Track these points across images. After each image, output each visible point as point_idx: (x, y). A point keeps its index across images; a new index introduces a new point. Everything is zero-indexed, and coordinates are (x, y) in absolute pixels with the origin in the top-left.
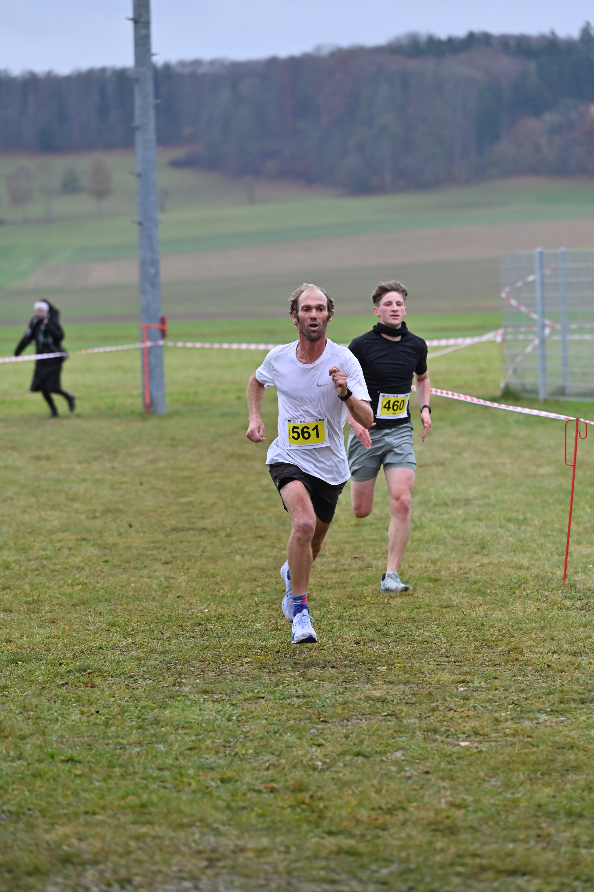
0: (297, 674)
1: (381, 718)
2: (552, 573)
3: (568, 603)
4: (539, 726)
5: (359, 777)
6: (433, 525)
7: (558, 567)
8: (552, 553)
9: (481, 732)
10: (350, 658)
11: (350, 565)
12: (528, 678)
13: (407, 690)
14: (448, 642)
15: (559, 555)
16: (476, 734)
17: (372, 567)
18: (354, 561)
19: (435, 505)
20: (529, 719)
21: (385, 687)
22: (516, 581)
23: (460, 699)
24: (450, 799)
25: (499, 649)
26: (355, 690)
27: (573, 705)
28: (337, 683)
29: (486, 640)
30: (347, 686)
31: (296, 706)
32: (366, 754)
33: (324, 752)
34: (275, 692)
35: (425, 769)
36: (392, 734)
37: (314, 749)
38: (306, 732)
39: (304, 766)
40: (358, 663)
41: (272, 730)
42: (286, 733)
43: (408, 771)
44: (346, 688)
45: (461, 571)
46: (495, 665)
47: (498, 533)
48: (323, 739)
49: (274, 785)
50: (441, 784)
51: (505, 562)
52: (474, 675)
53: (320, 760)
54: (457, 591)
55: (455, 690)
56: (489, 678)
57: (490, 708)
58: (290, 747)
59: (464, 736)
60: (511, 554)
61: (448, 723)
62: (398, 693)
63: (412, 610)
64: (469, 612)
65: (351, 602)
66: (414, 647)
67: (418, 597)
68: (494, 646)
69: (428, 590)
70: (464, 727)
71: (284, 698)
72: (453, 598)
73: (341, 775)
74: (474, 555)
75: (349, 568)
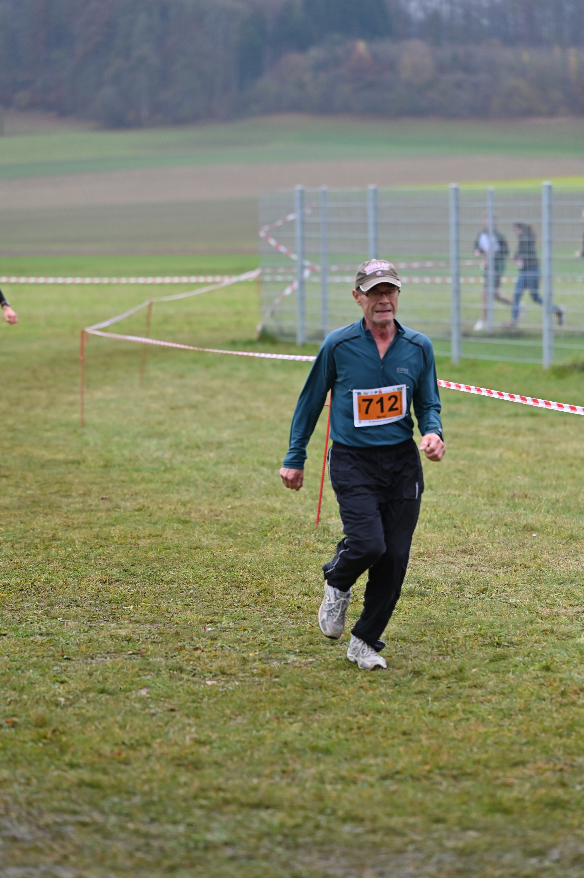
0: (40, 612)
1: (126, 656)
2: (305, 517)
3: (321, 546)
4: (287, 666)
5: (102, 713)
6: (184, 468)
7: (312, 510)
8: (305, 497)
9: (229, 672)
10: (95, 597)
11: (97, 506)
12: (277, 620)
13: (153, 629)
14: (197, 583)
15: (313, 499)
16: (223, 673)
17: (120, 508)
18: (101, 501)
19: (187, 448)
20: (277, 659)
21: (131, 626)
22: (267, 524)
23: (208, 639)
24: (195, 736)
25: (249, 591)
26: (100, 629)
27: (322, 646)
28: (82, 621)
29: (235, 581)
30: (91, 625)
31: (39, 643)
32: (110, 691)
33: (67, 689)
34: (18, 629)
35: (170, 707)
36: (137, 672)
37: (57, 686)
38: (49, 669)
39: (46, 702)
40: (104, 602)
41: (13, 666)
42: (28, 670)
43: (153, 708)
44: (90, 627)
45: (212, 513)
46: (244, 606)
47: (250, 476)
48: (67, 676)
49: (15, 719)
50: (186, 721)
51: (257, 505)
52: (223, 616)
53: (63, 697)
54: (207, 532)
55: (203, 630)
56: (238, 618)
57: (238, 648)
58: (32, 683)
59: (211, 675)
60: (263, 497)
61: (195, 663)
62: (144, 632)
63: (160, 551)
64: (219, 553)
65: (97, 542)
66: (161, 587)
67: (167, 538)
68: (244, 588)
69: (177, 531)
70: (211, 666)
71: (27, 636)
72: (203, 540)
73: (84, 711)
74: (225, 498)
75: (96, 508)
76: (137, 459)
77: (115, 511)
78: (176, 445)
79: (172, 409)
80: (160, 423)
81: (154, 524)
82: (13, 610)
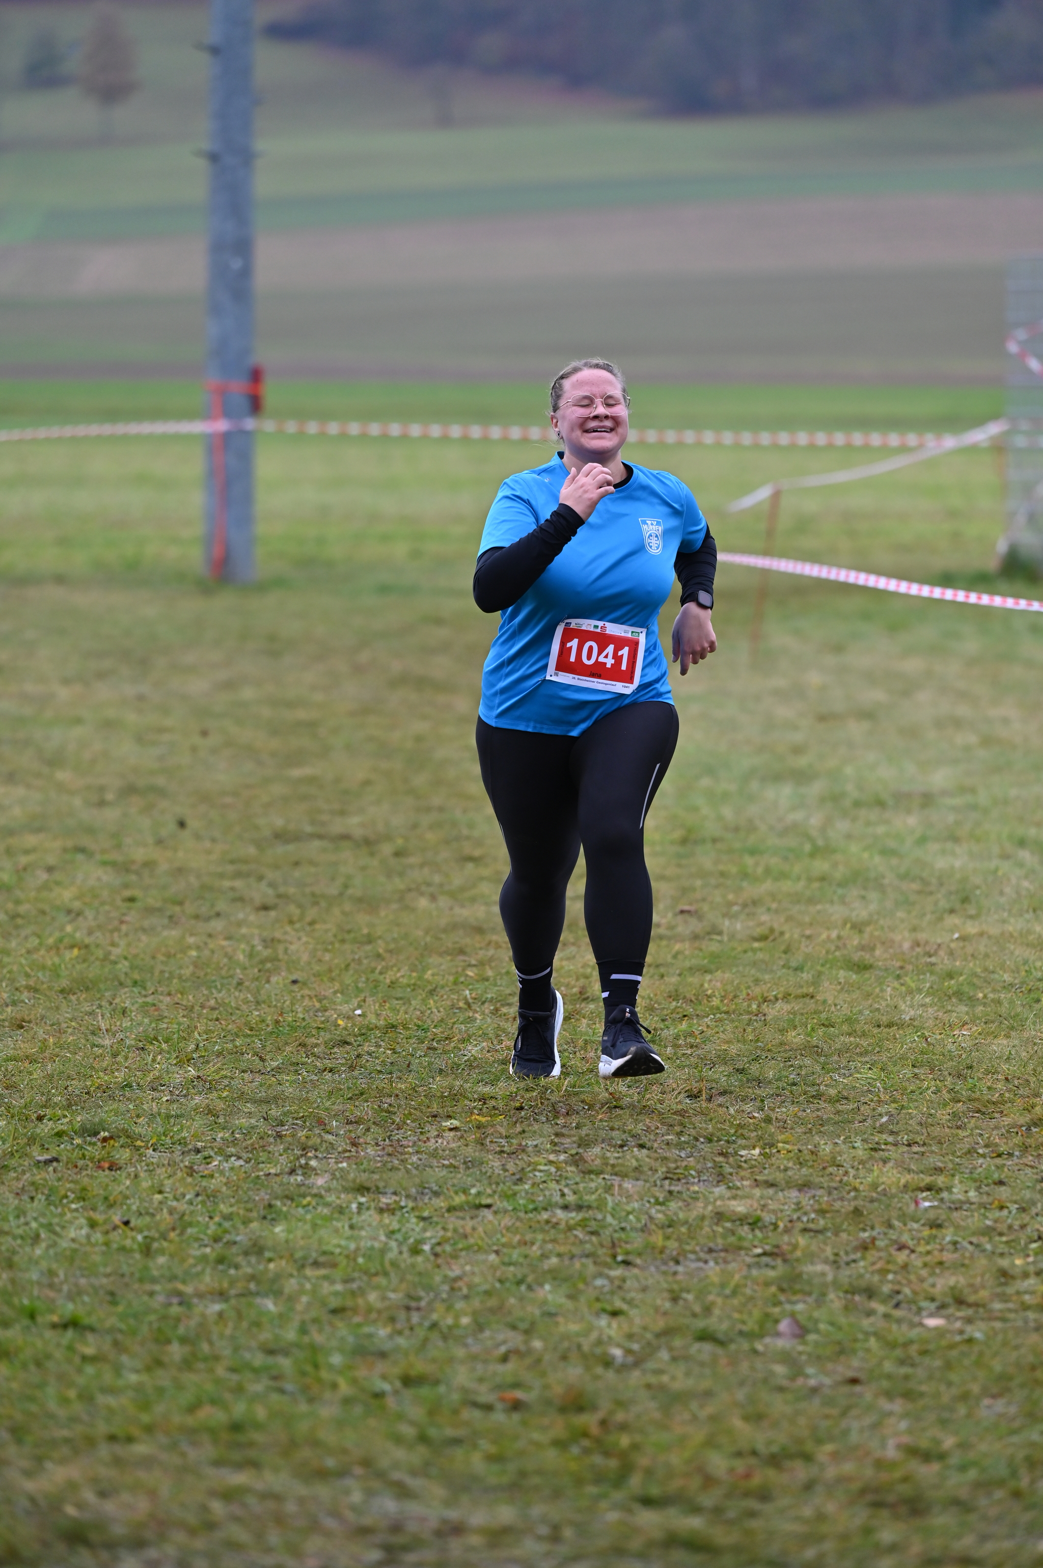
0: (562, 1157)
1: (748, 1260)
5: (706, 1384)
6: (854, 848)
9: (972, 1299)
10: (678, 1129)
11: (671, 927)
13: (805, 1200)
14: (894, 1101)
16: (960, 1302)
17: (720, 933)
18: (680, 918)
19: (857, 804)
21: (757, 1192)
23: (923, 1225)
24: (906, 1439)
25: (1007, 1121)
26: (692, 1198)
28: (652, 1180)
29: (978, 1099)
30: (672, 1188)
31: (562, 1226)
32: (720, 1336)
33: (626, 1327)
34: (515, 1194)
35: (851, 1374)
36: (774, 1295)
37: (603, 1321)
38: (586, 1284)
39: (584, 1357)
40: (697, 1139)
41: (510, 1276)
42: (541, 1285)
43: (814, 1376)
44: (670, 1192)
45: (918, 950)
46: (999, 1156)
47: (997, 870)
48: (624, 1299)
49: (519, 1394)
50: (885, 1404)
51: (1015, 934)
52: (953, 1176)
53: (619, 1345)
54: (910, 992)
55: (913, 1206)
56: (985, 1182)
57: (988, 1247)
58: (551, 1315)
59: (933, 1306)
60: (1027, 916)
61: (899, 1277)
62: (786, 1207)
63: (813, 1029)
64: (939, 1037)
65: (677, 1007)
66: (818, 1110)
67: (825, 1002)
68: (996, 1115)
69: (846, 987)
70: (933, 1286)
71: (535, 1209)
72: (902, 1007)
73: (665, 1378)
74: (946, 916)
75: (668, 933)
76: (751, 828)
77: (711, 940)
78: (834, 798)
79: (822, 718)
80: (798, 750)
81: (796, 969)
82: (502, 1152)
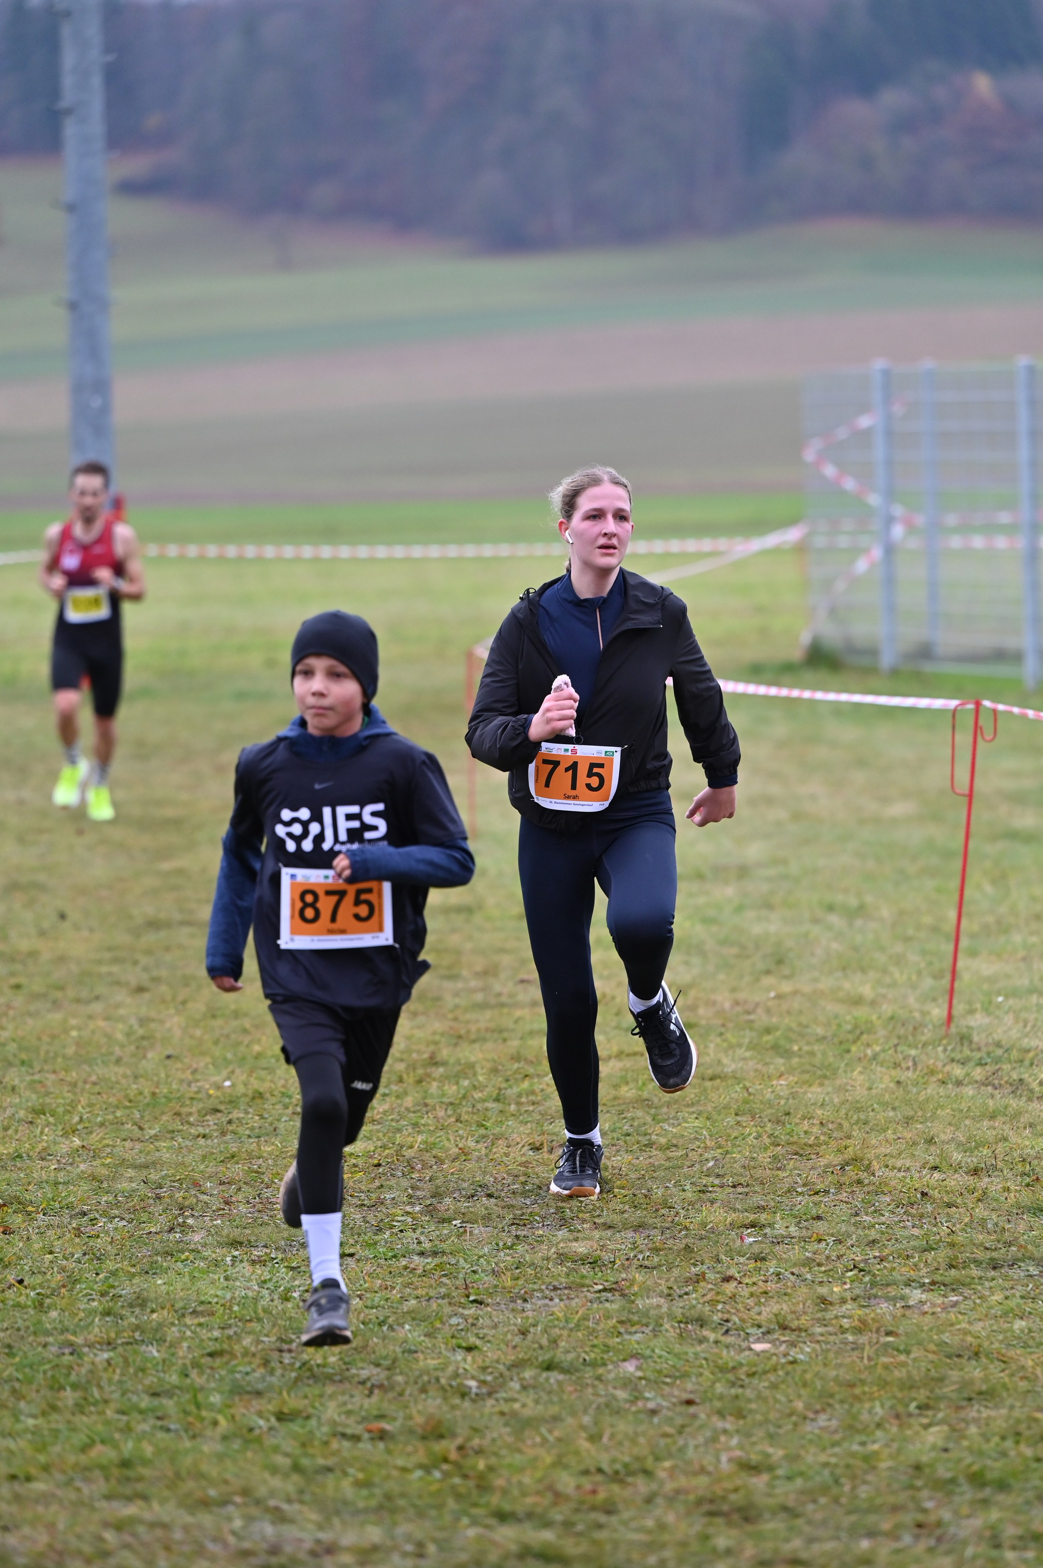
0: (417, 1208)
1: (590, 1296)
2: (923, 1013)
3: (958, 1071)
4: (908, 1313)
5: (554, 1410)
7: (934, 1000)
8: (919, 973)
9: (793, 1325)
10: (522, 1179)
11: (512, 995)
12: (883, 1219)
13: (640, 1239)
14: (720, 1147)
15: (935, 977)
16: (784, 1327)
18: (520, 987)
20: (888, 1299)
21: (597, 1234)
22: (849, 1027)
23: (749, 1259)
24: (738, 1453)
25: (823, 1162)
26: (537, 1241)
27: (975, 1272)
28: (500, 1226)
29: (795, 1143)
30: (519, 1233)
31: (419, 1271)
32: (564, 1365)
33: (480, 1362)
34: (375, 1243)
35: (686, 1396)
36: (614, 1327)
37: (459, 1355)
38: (443, 1323)
39: (442, 1389)
40: (540, 1188)
41: (376, 1317)
42: (402, 1326)
43: (652, 1399)
44: (517, 1237)
45: (738, 1008)
46: (816, 1193)
47: (808, 933)
48: (477, 1336)
49: (383, 1424)
50: (719, 1424)
51: (826, 991)
52: (775, 1213)
53: (473, 1378)
54: (731, 1047)
55: (738, 1242)
56: (804, 1217)
57: (808, 1276)
58: (411, 1352)
59: (759, 1332)
60: (837, 975)
61: (727, 1307)
62: (623, 1247)
64: (758, 1087)
65: (519, 1068)
66: (650, 1157)
68: (813, 1156)
70: (760, 1313)
71: (394, 1256)
72: (725, 1061)
73: (516, 1406)
74: (762, 976)
75: (510, 1000)
82: (365, 1205)
